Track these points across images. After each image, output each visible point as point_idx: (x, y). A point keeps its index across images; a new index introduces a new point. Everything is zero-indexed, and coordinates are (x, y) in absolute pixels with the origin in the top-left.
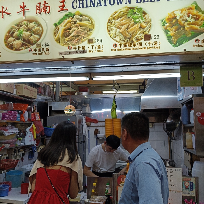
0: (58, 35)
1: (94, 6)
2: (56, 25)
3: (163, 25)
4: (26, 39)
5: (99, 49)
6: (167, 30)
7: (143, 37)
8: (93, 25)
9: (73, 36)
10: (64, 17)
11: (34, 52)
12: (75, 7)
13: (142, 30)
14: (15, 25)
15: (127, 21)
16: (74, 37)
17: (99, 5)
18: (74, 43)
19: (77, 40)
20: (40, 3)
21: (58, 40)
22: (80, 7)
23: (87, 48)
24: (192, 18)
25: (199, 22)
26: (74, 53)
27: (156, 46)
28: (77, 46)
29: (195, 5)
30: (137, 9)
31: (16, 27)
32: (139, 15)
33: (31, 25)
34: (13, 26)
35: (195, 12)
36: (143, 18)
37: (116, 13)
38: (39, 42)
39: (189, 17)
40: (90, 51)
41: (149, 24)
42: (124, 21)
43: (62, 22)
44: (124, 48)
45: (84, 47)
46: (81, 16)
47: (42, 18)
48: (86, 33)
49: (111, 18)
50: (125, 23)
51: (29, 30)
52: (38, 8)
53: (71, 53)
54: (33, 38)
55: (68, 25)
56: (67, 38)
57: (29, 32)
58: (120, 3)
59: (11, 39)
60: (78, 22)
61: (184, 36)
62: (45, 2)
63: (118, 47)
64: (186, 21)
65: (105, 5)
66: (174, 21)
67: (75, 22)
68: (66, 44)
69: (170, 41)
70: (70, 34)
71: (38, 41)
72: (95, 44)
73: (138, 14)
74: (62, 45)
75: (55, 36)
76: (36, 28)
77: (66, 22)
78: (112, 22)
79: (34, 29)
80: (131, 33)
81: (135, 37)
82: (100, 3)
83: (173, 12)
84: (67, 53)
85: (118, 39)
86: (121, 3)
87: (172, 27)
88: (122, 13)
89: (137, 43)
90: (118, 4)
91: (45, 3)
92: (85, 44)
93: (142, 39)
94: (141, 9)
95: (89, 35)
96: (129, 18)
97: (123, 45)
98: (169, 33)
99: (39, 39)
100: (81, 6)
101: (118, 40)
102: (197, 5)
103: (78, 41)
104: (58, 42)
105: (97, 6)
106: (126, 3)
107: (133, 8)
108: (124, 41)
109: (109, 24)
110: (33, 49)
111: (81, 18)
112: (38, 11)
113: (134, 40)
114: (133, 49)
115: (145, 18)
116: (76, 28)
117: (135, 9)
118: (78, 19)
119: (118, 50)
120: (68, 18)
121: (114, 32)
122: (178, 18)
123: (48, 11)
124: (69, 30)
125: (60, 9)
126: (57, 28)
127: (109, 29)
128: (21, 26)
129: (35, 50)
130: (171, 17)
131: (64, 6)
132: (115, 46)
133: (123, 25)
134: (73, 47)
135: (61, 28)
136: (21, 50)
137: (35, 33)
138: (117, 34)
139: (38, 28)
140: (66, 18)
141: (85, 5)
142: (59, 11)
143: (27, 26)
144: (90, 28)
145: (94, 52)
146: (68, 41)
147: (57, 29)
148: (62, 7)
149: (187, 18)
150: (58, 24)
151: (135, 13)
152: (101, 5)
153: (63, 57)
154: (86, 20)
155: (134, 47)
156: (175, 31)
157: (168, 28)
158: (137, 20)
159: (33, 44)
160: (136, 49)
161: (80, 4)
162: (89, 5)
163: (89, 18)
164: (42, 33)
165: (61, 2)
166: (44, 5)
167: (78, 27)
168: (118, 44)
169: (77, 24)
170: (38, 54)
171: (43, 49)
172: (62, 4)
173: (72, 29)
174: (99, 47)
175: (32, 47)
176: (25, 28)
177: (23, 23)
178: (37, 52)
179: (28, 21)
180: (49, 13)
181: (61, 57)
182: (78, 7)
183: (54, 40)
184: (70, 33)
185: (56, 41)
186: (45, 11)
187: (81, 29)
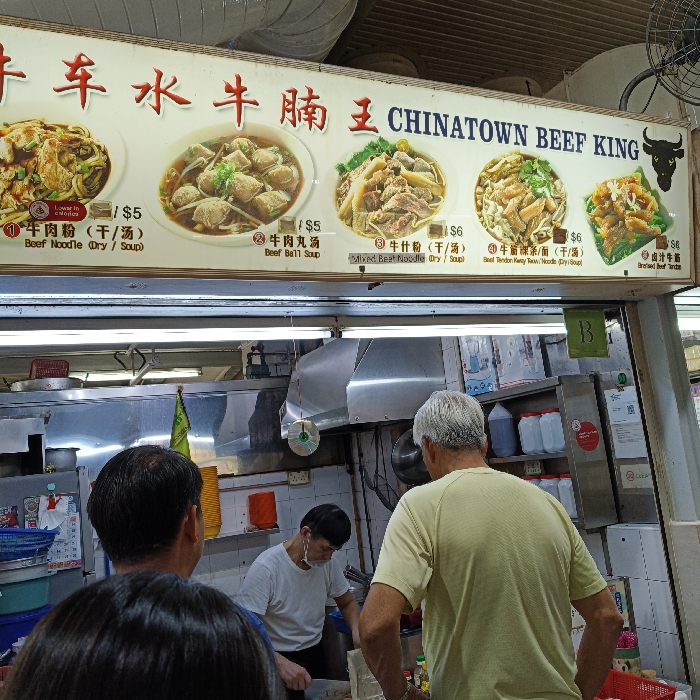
0: (347, 199)
1: (445, 134)
2: (342, 169)
3: (589, 211)
4: (246, 197)
5: (454, 255)
6: (595, 221)
7: (551, 235)
8: (442, 185)
9: (390, 211)
10: (366, 150)
11: (270, 246)
12: (397, 127)
13: (548, 216)
14: (204, 144)
15: (519, 190)
16: (393, 214)
17: (457, 133)
18: (391, 231)
19: (400, 223)
20: (294, 92)
21: (348, 217)
22: (408, 130)
23: (423, 250)
24: (637, 201)
26: (392, 258)
27: (575, 259)
28: (399, 241)
29: (640, 175)
30: (539, 162)
31: (209, 152)
32: (544, 179)
33: (263, 155)
34: (198, 145)
36: (552, 187)
37: (495, 163)
38: (289, 215)
39: (631, 199)
40: (432, 258)
41: (563, 203)
42: (511, 189)
43: (359, 164)
44: (513, 257)
45: (416, 246)
46: (412, 154)
47: (299, 138)
48: (423, 207)
49: (484, 174)
50: (515, 192)
51: (254, 169)
52: (288, 106)
53: (383, 259)
54: (270, 199)
55: (378, 176)
56: (374, 215)
57: (258, 179)
58: (503, 141)
59: (188, 190)
60: (404, 171)
61: (624, 241)
62: (311, 91)
63: (499, 254)
64: (627, 207)
65: (471, 137)
66: (606, 205)
67: (397, 171)
68: (369, 231)
69: (602, 251)
70: (383, 203)
71: (284, 210)
72: (447, 240)
73: (541, 177)
74: (359, 234)
75: (339, 202)
76: (280, 168)
77: (370, 165)
78: (486, 186)
79: (272, 172)
80: (526, 219)
81: (535, 232)
82: (459, 129)
83: (605, 183)
84: (371, 259)
85: (498, 231)
86: (507, 141)
87: (603, 217)
88: (509, 166)
89: (539, 247)
90: (500, 141)
91: (311, 96)
92: (422, 235)
93: (548, 238)
94: (546, 163)
95: (431, 212)
96: (523, 181)
97: (509, 249)
98: (598, 230)
99: (290, 204)
100: (413, 128)
101: (499, 234)
102: (643, 175)
103: (403, 226)
104: (348, 222)
105: (453, 136)
106: (516, 143)
107: (532, 159)
108: (512, 238)
109: (480, 189)
110: (267, 237)
111: (411, 160)
112: (289, 115)
113: (532, 238)
114: (531, 261)
115: (555, 188)
116: (399, 189)
117: (536, 162)
118: (404, 162)
119: (500, 260)
120: (377, 156)
121: (490, 212)
122: (614, 198)
123: (319, 122)
124: (379, 191)
125: (354, 124)
126: (344, 179)
127: (479, 202)
128: (227, 152)
129: (274, 239)
130: (601, 194)
131: (366, 116)
132: (492, 248)
133: (510, 197)
134: (388, 242)
135: (358, 181)
136: (225, 232)
137: (277, 186)
138: (497, 219)
139: (287, 168)
140: (373, 154)
141: (422, 128)
142: (352, 130)
143: (249, 155)
144: (435, 194)
145: (442, 260)
146: (376, 222)
147: (346, 182)
148: (360, 120)
149: (629, 201)
150: (348, 168)
151: (535, 172)
152: (461, 137)
153: (362, 269)
154: (425, 170)
155: (532, 258)
156: (609, 228)
157: (597, 219)
158: (540, 191)
159: (267, 220)
160: (536, 262)
161: (409, 121)
162: (432, 129)
163: (434, 165)
164: (299, 187)
165: (359, 104)
166: (309, 100)
167: (403, 185)
168: (499, 245)
169: (400, 177)
170: (283, 253)
171: (301, 240)
172: (360, 110)
173: (387, 191)
174: (455, 248)
175: (263, 228)
176: (243, 164)
177: (235, 143)
178: (280, 245)
179: (252, 138)
180: (321, 128)
181: (355, 269)
182: (405, 127)
183: (336, 215)
184: (382, 199)
185: (342, 217)
186: (310, 120)
187: (412, 192)
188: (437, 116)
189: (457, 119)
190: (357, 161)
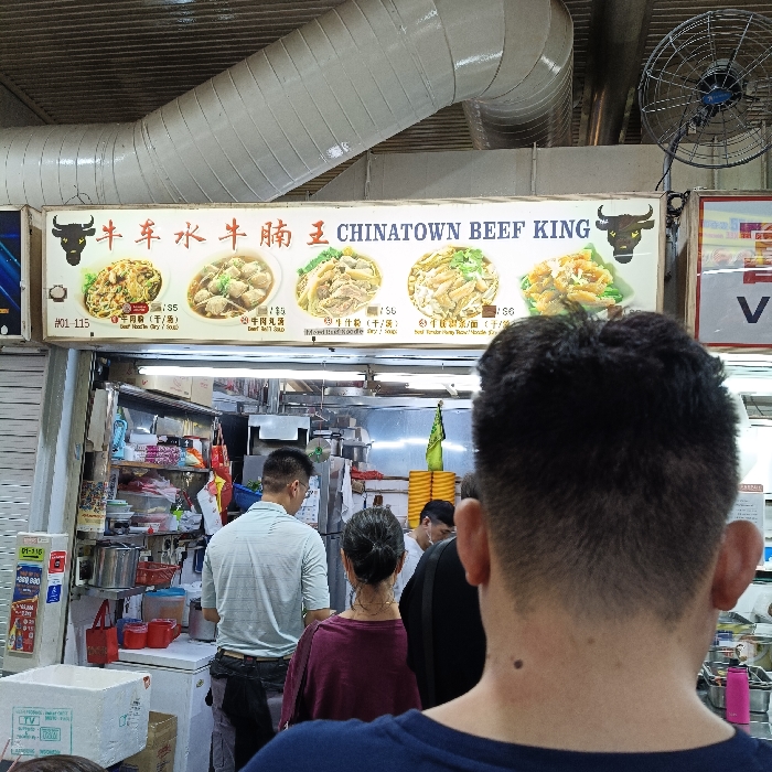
0: (305, 291)
1: (383, 238)
2: (301, 272)
3: (524, 288)
4: (236, 295)
5: (389, 328)
6: (531, 298)
7: (481, 310)
8: (379, 278)
9: (337, 298)
10: (319, 258)
11: (251, 325)
12: (343, 237)
13: (478, 295)
14: (213, 264)
15: (451, 276)
16: (339, 300)
17: (393, 237)
18: (338, 312)
19: (345, 306)
20: (270, 224)
21: (305, 304)
22: (353, 240)
23: (363, 326)
24: (584, 276)
25: (597, 285)
26: (337, 332)
28: (343, 319)
29: (590, 251)
30: (471, 251)
31: (215, 268)
32: (475, 265)
33: (248, 268)
34: (209, 265)
35: (590, 265)
36: (483, 271)
37: (427, 256)
38: (263, 305)
39: (576, 274)
40: (370, 331)
41: (495, 283)
42: (442, 276)
43: (313, 268)
44: (441, 329)
45: (357, 322)
46: (355, 257)
47: (273, 255)
48: (363, 294)
49: (416, 266)
50: (445, 278)
51: (242, 277)
52: (265, 234)
53: (328, 332)
54: (250, 296)
55: (327, 275)
56: (324, 301)
57: (244, 283)
58: (436, 238)
59: (204, 292)
60: (348, 269)
62: (281, 222)
63: (429, 327)
64: (572, 282)
65: (406, 238)
66: (546, 280)
67: (342, 270)
68: (320, 313)
70: (331, 293)
71: (260, 302)
72: (382, 317)
73: (474, 263)
74: (312, 315)
75: (299, 294)
76: (259, 274)
77: (323, 267)
78: (419, 275)
79: (254, 277)
80: (455, 299)
81: (465, 308)
82: (396, 234)
83: (544, 263)
84: (322, 332)
85: (429, 310)
86: (439, 239)
87: (540, 293)
88: (441, 257)
89: (468, 321)
90: (433, 238)
91: (281, 225)
92: (362, 315)
93: (478, 313)
94: (478, 251)
95: (369, 298)
96: (453, 268)
97: (437, 323)
98: (534, 304)
99: (265, 297)
100: (356, 236)
101: (430, 312)
102: (594, 251)
103: (346, 309)
104: (305, 307)
105: (390, 239)
106: (449, 238)
107: (464, 250)
108: (441, 315)
109: (412, 278)
110: (250, 319)
111: (354, 261)
112: (266, 240)
113: (462, 314)
114: (458, 332)
115: (487, 272)
116: (344, 283)
117: (468, 251)
118: (347, 263)
119: (429, 332)
120: (327, 260)
121: (421, 295)
122: (554, 275)
123: (286, 241)
124: (328, 285)
125: (311, 240)
126: (303, 278)
127: (411, 288)
128: (225, 268)
129: (254, 320)
130: (540, 273)
131: (320, 234)
132: (422, 323)
133: (441, 282)
134: (334, 320)
135: (313, 279)
136: (223, 317)
137: (256, 285)
138: (427, 301)
139: (263, 274)
140: (325, 259)
141: (364, 236)
142: (309, 244)
143: (240, 268)
144: (373, 284)
145: (379, 331)
146: (326, 307)
147: (304, 280)
148: (315, 236)
149: (573, 277)
150: (305, 271)
151: (466, 260)
152: (397, 239)
153: (314, 339)
154: (364, 267)
155: (460, 329)
156: (547, 302)
157: (533, 295)
158: (470, 275)
159: (249, 308)
160: (465, 333)
161: (353, 233)
162: (372, 236)
163: (372, 263)
164: (271, 286)
165: (315, 225)
166: (279, 228)
167: (348, 279)
168: (429, 320)
169: (345, 274)
170: (260, 329)
171: (272, 321)
172: (316, 230)
173: (335, 285)
174: (390, 324)
175: (247, 314)
176: (236, 273)
177: (231, 262)
178: (258, 324)
179: (242, 257)
180: (287, 245)
181: (309, 339)
182: (350, 237)
183: (296, 301)
184: (330, 290)
185: (300, 304)
186: (280, 240)
187: (354, 284)
188: (377, 226)
189: (394, 226)
190: (312, 265)
